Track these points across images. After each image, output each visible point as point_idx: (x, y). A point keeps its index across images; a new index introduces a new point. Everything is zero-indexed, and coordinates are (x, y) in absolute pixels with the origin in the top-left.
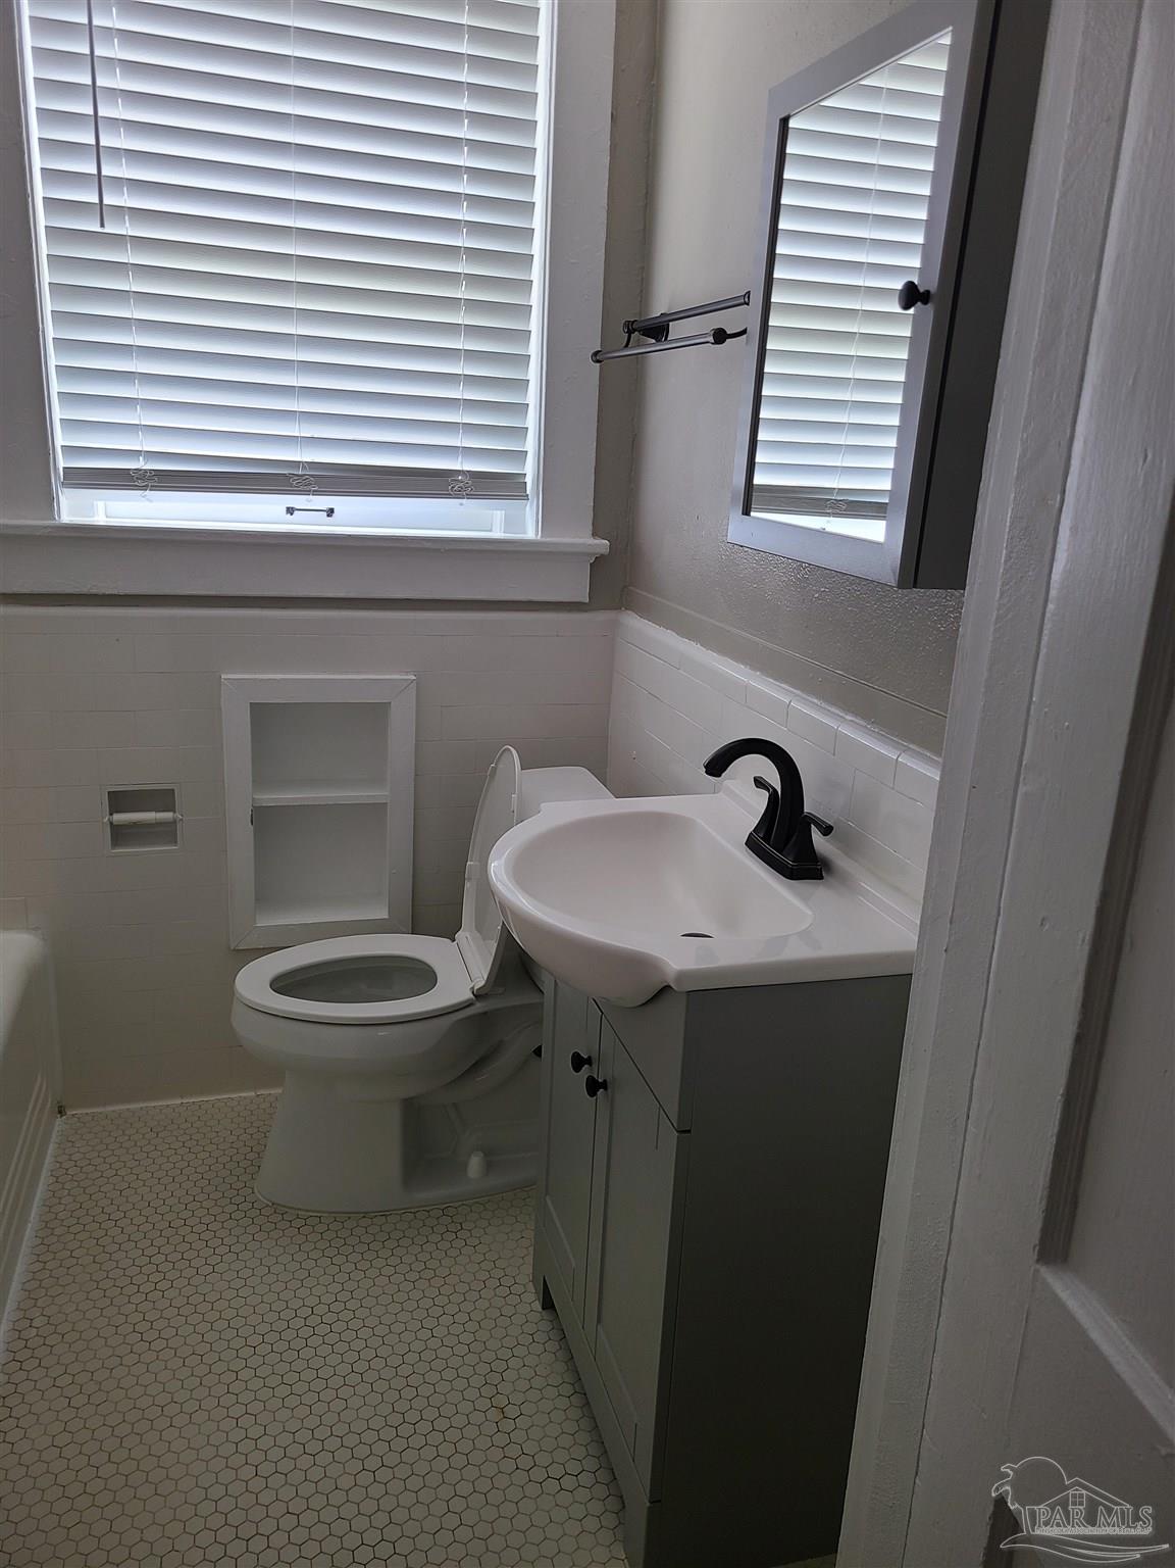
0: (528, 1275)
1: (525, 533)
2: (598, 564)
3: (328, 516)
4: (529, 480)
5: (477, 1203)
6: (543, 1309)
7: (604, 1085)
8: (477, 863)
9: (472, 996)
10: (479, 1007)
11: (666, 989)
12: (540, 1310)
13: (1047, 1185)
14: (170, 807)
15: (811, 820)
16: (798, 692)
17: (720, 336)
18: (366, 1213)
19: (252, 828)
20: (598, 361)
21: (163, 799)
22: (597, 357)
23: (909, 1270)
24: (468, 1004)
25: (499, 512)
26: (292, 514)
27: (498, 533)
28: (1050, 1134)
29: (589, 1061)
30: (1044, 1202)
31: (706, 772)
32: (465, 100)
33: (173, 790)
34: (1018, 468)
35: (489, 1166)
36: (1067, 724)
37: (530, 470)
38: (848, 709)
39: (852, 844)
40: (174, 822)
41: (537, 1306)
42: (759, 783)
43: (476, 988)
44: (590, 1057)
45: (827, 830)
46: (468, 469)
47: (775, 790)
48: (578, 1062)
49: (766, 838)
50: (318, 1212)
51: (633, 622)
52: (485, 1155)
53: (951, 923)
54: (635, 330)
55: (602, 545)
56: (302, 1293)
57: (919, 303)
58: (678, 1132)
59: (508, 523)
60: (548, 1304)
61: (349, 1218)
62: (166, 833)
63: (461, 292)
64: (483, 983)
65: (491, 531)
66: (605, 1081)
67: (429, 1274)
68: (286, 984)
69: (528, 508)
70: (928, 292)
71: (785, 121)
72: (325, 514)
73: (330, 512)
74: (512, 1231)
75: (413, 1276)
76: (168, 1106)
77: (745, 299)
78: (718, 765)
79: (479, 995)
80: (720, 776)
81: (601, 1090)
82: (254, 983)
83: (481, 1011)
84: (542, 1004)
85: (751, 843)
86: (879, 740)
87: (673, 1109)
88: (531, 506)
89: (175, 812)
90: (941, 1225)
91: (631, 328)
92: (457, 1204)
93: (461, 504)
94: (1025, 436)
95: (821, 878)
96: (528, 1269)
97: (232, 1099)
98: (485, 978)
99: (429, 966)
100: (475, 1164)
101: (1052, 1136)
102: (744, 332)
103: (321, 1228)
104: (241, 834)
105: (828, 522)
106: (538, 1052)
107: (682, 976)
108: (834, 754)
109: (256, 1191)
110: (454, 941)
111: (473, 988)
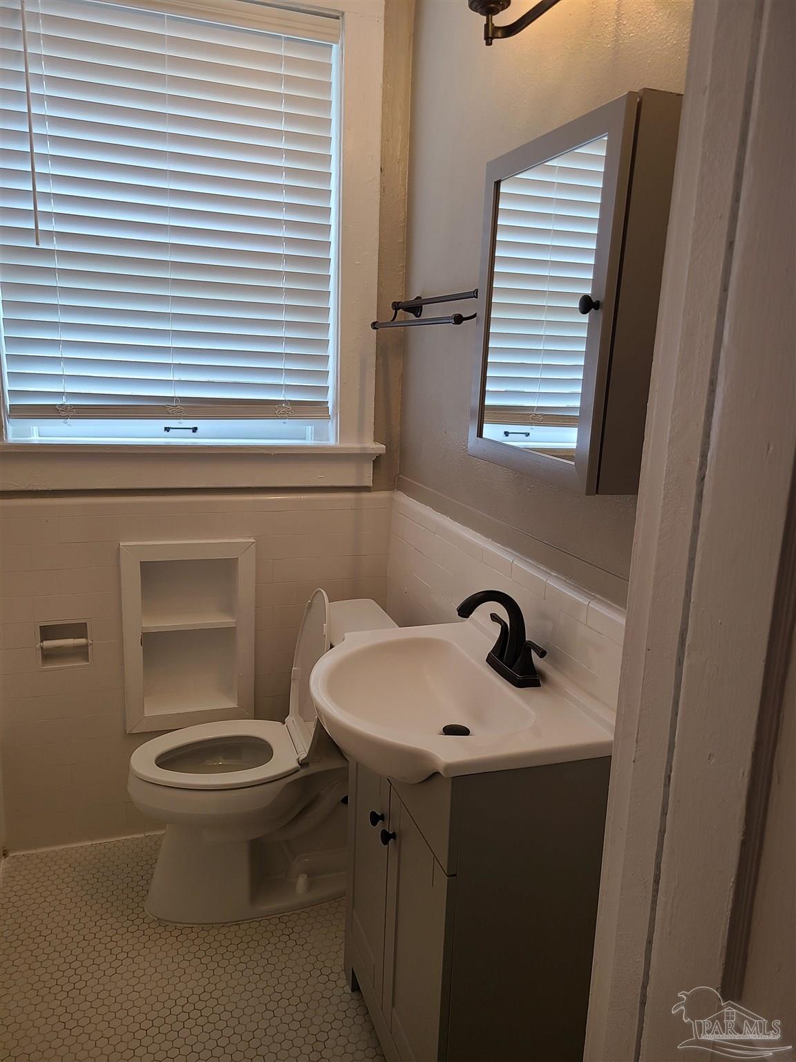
0: (341, 966)
1: (328, 440)
2: (377, 461)
3: (193, 432)
4: (330, 405)
5: (303, 912)
6: (352, 991)
7: (393, 836)
8: (300, 669)
9: (298, 765)
10: (302, 773)
11: (436, 774)
12: (350, 992)
13: (725, 945)
14: (83, 635)
15: (531, 646)
16: (517, 554)
17: (459, 319)
18: (225, 923)
19: (142, 647)
20: (375, 328)
21: (79, 630)
22: (374, 325)
23: (616, 987)
24: (295, 771)
25: (310, 427)
26: (168, 431)
27: (309, 442)
28: (726, 909)
29: (382, 817)
30: (723, 958)
31: (459, 615)
32: (283, 160)
33: (86, 624)
34: (670, 437)
35: (310, 886)
36: (719, 621)
37: (330, 398)
38: (552, 568)
39: (559, 662)
40: (86, 646)
41: (348, 989)
42: (494, 617)
43: (300, 759)
44: (382, 815)
45: (542, 654)
46: (288, 399)
47: (505, 623)
48: (375, 818)
49: (501, 657)
50: (192, 924)
51: (403, 499)
52: (308, 876)
53: (637, 742)
54: (399, 309)
55: (380, 448)
56: (180, 986)
57: (593, 309)
58: (448, 876)
59: (317, 434)
60: (355, 987)
61: (213, 927)
62: (82, 653)
63: (283, 284)
64: (306, 755)
65: (305, 439)
66: (394, 833)
67: (270, 968)
68: (166, 761)
69: (330, 423)
70: (598, 302)
71: (498, 184)
72: (191, 430)
73: (195, 430)
74: (328, 932)
75: (259, 970)
76: (82, 847)
77: (474, 294)
78: (466, 610)
79: (303, 764)
80: (468, 617)
81: (392, 840)
82: (143, 760)
83: (303, 775)
84: (348, 768)
85: (490, 660)
86: (575, 591)
87: (444, 860)
88: (332, 422)
89: (87, 638)
90: (638, 957)
91: (396, 306)
92: (289, 913)
93: (284, 423)
94: (673, 416)
95: (539, 685)
96: (341, 961)
97: (128, 840)
98: (307, 752)
99: (266, 742)
100: (302, 881)
101: (727, 911)
102: (475, 316)
103: (193, 936)
104: (134, 651)
105: (532, 429)
106: (345, 800)
107: (449, 767)
108: (544, 599)
109: (145, 909)
110: (284, 723)
111: (298, 759)
